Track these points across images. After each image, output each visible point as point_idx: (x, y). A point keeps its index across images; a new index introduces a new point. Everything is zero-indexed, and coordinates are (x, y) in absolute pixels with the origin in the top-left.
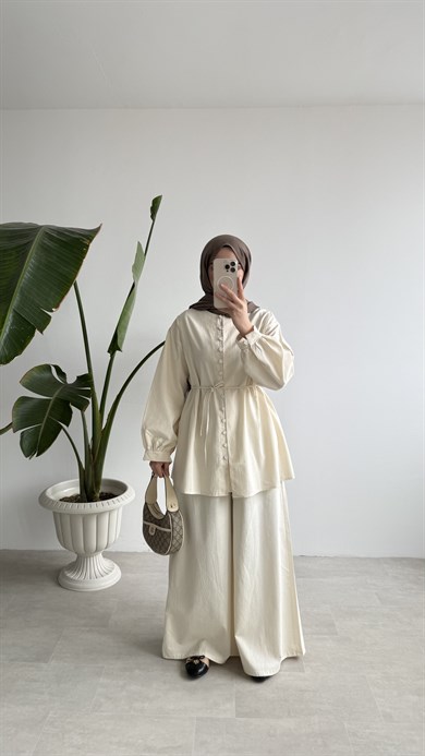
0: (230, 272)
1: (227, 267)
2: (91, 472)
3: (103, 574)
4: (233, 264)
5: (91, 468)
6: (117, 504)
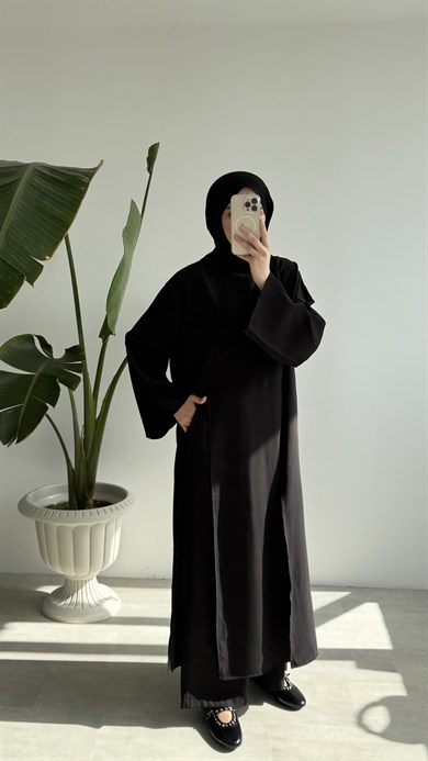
2: (83, 473)
5: (82, 466)
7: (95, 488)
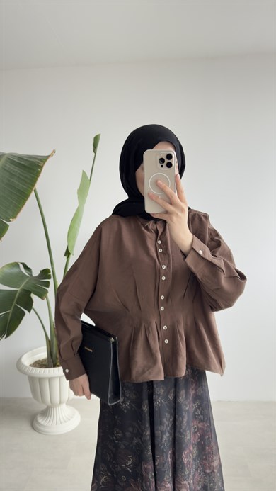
0: (165, 168)
1: (162, 160)
3: (66, 420)
4: (169, 157)
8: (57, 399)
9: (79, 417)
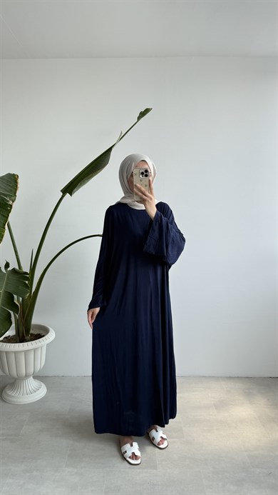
0: (144, 177)
1: (142, 173)
3: (33, 392)
4: (146, 171)
6: (43, 343)
7: (32, 327)
8: (23, 372)
9: (46, 388)
